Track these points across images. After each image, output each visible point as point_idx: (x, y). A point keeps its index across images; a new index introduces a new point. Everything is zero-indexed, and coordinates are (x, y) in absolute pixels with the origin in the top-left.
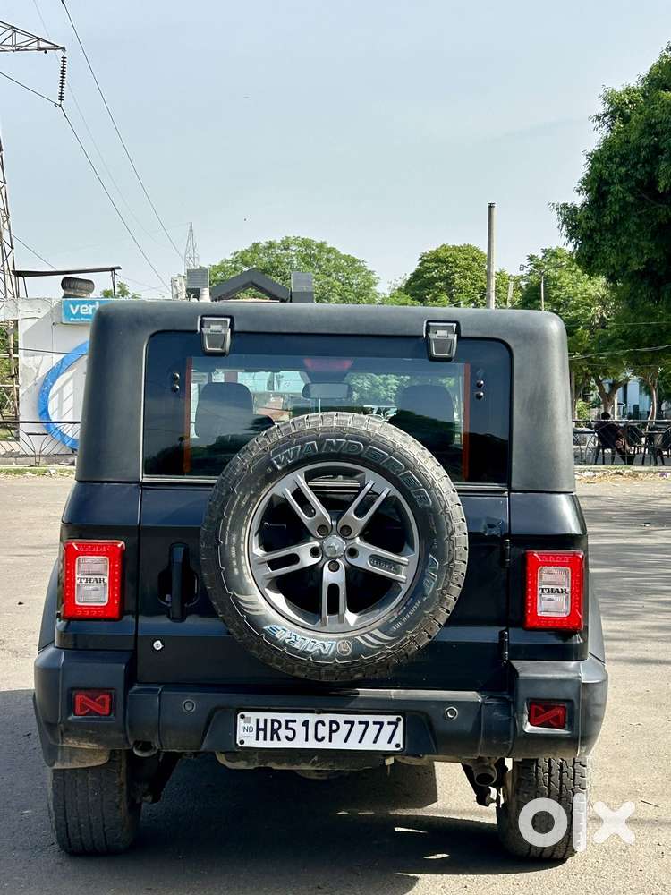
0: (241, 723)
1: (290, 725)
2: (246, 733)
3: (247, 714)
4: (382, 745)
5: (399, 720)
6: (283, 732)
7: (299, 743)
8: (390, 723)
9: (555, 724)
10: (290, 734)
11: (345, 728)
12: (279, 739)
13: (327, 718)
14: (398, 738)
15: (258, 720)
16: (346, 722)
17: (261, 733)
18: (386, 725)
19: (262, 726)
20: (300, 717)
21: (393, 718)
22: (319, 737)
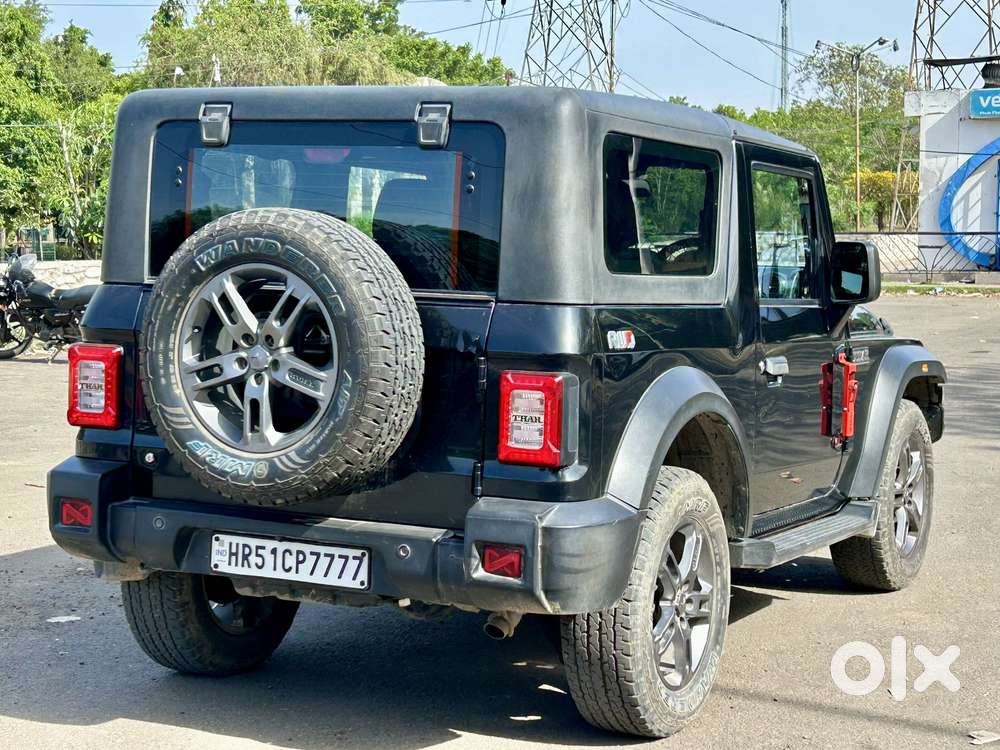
0: (215, 545)
1: (260, 552)
2: (219, 557)
3: (221, 537)
4: (347, 582)
5: (363, 555)
6: (253, 559)
7: (267, 572)
8: (355, 558)
9: (509, 572)
10: (259, 561)
11: (311, 560)
12: (249, 566)
13: (295, 547)
14: (363, 575)
15: (231, 544)
16: (312, 553)
17: (234, 558)
18: (350, 559)
19: (234, 550)
20: (270, 544)
21: (358, 553)
22: (287, 567)
